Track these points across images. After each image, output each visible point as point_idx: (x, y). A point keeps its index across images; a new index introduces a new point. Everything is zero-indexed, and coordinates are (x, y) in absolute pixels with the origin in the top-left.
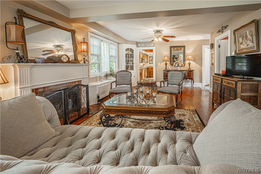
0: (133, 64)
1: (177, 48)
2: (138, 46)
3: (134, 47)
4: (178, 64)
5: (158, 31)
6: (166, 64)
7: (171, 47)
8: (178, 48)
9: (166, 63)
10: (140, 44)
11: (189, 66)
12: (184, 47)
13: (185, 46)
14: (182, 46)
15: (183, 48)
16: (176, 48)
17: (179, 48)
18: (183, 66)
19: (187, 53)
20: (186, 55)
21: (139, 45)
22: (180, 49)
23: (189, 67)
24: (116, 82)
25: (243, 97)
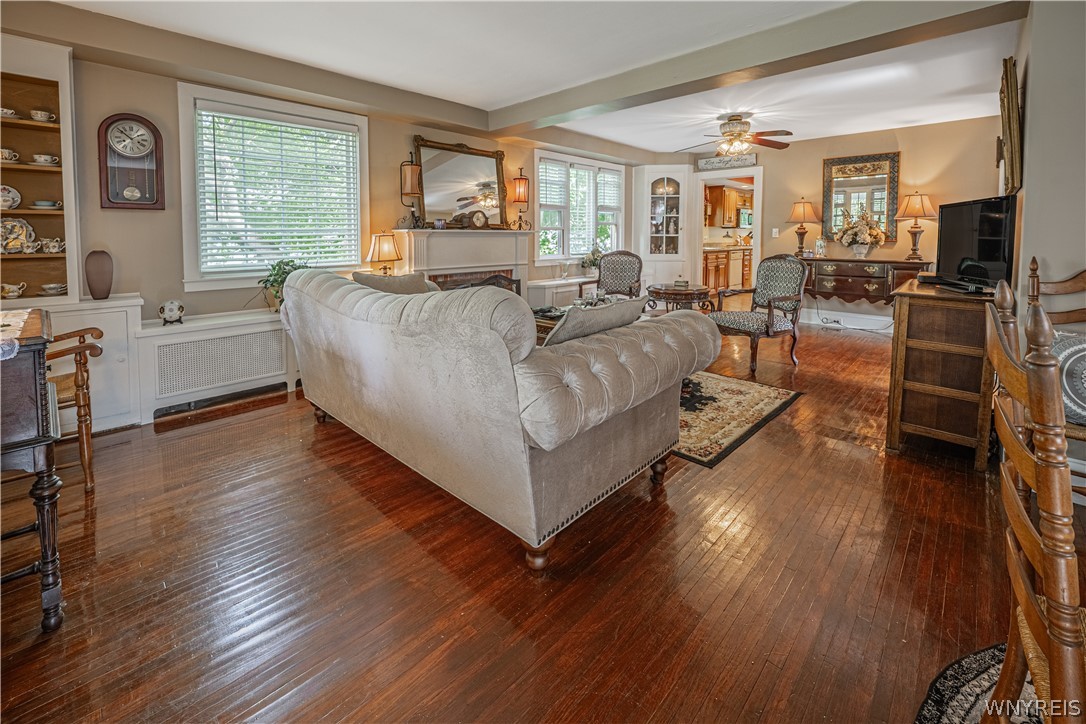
0: (677, 231)
1: (858, 165)
2: (697, 169)
3: (681, 172)
4: (856, 234)
5: (735, 119)
6: (801, 235)
7: (829, 163)
8: (861, 165)
9: (802, 227)
10: (704, 161)
11: (914, 245)
12: (894, 158)
13: (897, 154)
14: (881, 155)
15: (886, 165)
16: (851, 166)
17: (868, 165)
18: (882, 243)
19: (907, 186)
20: (902, 191)
21: (702, 163)
22: (875, 170)
23: (914, 250)
24: (598, 282)
25: (916, 353)
